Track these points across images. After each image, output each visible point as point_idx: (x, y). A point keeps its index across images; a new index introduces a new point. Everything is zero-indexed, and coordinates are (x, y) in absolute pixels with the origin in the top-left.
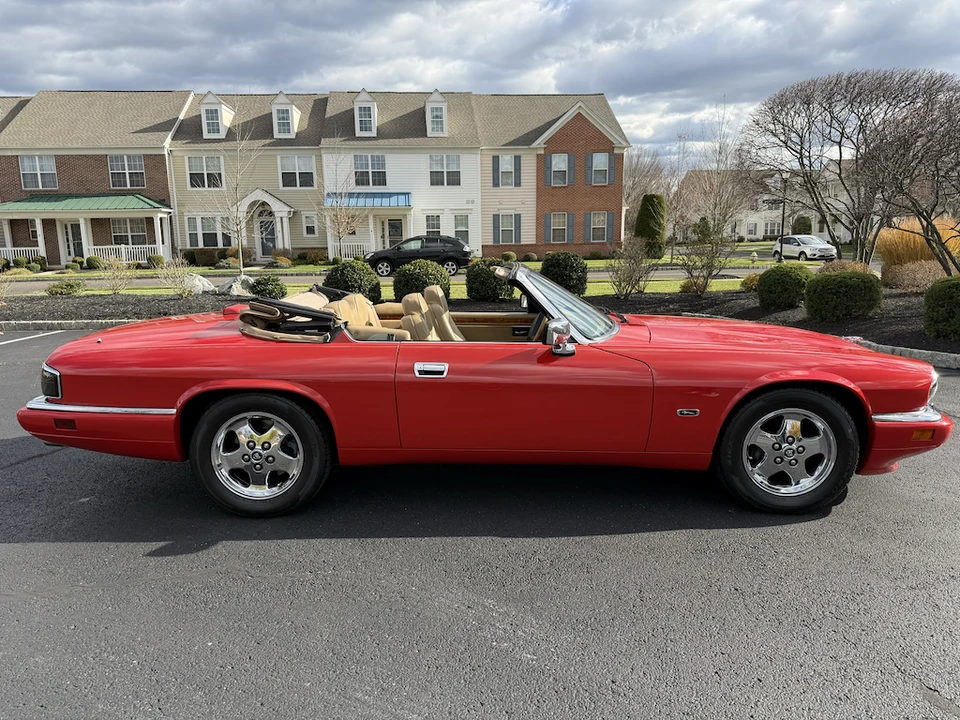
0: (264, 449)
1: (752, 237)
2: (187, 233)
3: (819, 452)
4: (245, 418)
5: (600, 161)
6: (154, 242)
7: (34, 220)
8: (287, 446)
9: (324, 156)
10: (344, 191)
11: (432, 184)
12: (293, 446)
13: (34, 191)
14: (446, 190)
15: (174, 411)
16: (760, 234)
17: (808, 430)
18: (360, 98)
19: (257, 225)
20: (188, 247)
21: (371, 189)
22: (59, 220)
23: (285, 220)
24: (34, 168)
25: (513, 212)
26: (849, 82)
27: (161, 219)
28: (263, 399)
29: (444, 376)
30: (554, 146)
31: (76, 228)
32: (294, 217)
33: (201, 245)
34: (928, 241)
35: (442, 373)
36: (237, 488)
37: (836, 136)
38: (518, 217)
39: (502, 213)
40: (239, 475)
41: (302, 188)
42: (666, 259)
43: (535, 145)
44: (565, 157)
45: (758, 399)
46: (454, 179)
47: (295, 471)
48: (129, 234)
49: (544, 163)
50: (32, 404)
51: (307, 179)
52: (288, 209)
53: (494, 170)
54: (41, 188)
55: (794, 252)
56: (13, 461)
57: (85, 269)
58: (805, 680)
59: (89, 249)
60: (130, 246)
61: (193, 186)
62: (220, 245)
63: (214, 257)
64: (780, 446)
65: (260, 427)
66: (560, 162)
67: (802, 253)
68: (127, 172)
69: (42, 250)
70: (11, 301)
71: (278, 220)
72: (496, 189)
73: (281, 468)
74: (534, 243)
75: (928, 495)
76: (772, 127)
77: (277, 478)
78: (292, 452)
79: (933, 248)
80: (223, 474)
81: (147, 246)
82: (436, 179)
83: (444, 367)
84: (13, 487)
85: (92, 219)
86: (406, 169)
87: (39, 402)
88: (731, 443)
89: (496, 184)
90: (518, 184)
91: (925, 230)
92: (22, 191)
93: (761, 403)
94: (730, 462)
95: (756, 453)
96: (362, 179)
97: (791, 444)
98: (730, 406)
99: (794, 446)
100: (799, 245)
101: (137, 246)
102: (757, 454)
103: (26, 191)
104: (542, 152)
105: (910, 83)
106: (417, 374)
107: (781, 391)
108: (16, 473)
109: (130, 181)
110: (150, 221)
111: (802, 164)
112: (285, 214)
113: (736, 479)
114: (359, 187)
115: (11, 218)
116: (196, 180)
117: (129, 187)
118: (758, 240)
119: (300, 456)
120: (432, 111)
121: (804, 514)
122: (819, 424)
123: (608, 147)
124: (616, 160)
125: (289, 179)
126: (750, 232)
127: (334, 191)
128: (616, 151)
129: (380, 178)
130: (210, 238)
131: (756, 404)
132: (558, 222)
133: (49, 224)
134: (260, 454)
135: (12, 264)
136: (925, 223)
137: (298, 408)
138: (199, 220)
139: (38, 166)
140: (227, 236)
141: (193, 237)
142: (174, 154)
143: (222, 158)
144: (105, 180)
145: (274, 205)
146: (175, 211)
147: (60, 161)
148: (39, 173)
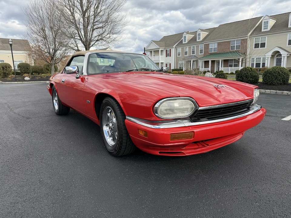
2: (251, 63)
6: (239, 66)
7: (209, 61)
13: (211, 53)
19: (275, 59)
22: (216, 60)
23: (285, 57)
24: (212, 46)
27: (242, 59)
31: (219, 62)
33: (255, 67)
48: (233, 64)
52: (287, 53)
54: (213, 52)
61: (255, 48)
62: (261, 67)
68: (235, 45)
69: (210, 69)
81: (236, 67)
103: (209, 53)
109: (236, 48)
110: (239, 60)
112: (286, 55)
116: (257, 46)
117: (235, 50)
130: (258, 65)
133: (213, 62)
138: (255, 59)
139: (213, 46)
140: (264, 64)
141: (253, 64)
142: (251, 38)
143: (267, 37)
144: (229, 48)
145: (282, 52)
146: (248, 57)
147: (219, 44)
148: (213, 48)
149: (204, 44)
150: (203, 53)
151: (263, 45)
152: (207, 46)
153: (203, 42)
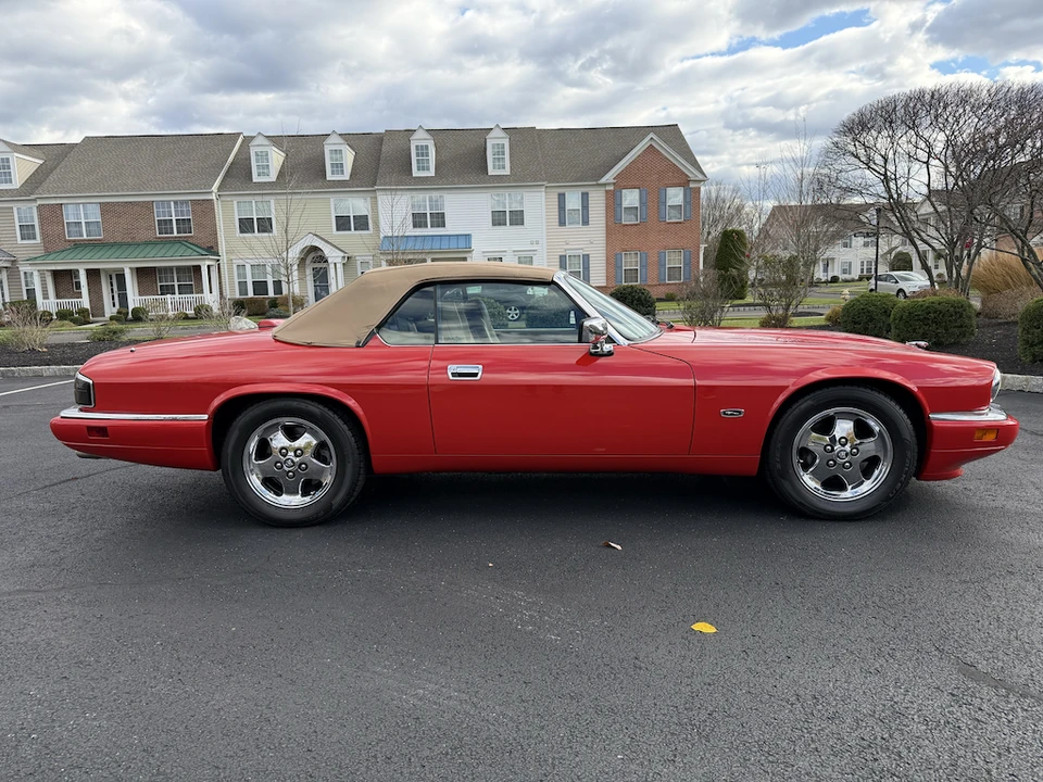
0: (296, 456)
1: (847, 276)
2: (236, 281)
3: (874, 453)
4: (278, 424)
5: (675, 196)
6: (202, 292)
7: (78, 271)
8: (320, 452)
9: (379, 198)
10: (401, 234)
11: (494, 224)
12: (326, 454)
13: (78, 241)
14: (508, 231)
15: (206, 417)
16: (855, 274)
17: (862, 430)
18: (415, 136)
19: (309, 271)
20: (237, 296)
21: (430, 231)
22: (104, 269)
23: (339, 266)
24: (78, 216)
25: (581, 253)
26: (932, 97)
27: (209, 267)
28: (295, 404)
29: (478, 378)
30: (624, 182)
31: (121, 278)
32: (349, 261)
33: (251, 294)
34: (1024, 261)
35: (476, 375)
36: (270, 496)
37: (923, 156)
38: (586, 258)
39: (568, 253)
40: (272, 484)
41: (357, 232)
42: (749, 299)
43: (603, 181)
44: (636, 192)
45: (806, 398)
46: (517, 218)
47: (328, 480)
48: (176, 284)
49: (613, 201)
50: (65, 413)
51: (362, 223)
52: (342, 254)
53: (559, 208)
54: (85, 237)
55: (892, 290)
56: (47, 483)
57: (131, 321)
58: (836, 657)
59: (134, 300)
60: (177, 296)
61: (242, 231)
62: (271, 294)
63: (264, 305)
64: (833, 448)
65: (292, 434)
66: (631, 198)
67: (901, 290)
68: (174, 218)
69: (85, 302)
70: (52, 347)
71: (332, 266)
72: (562, 229)
73: (315, 477)
74: (605, 285)
75: (998, 504)
76: (852, 148)
77: (310, 487)
78: (325, 461)
79: (1029, 270)
80: (255, 481)
81: (195, 295)
82: (498, 219)
83: (478, 369)
84: (47, 505)
85: (137, 269)
86: (466, 211)
87: (73, 412)
88: (779, 445)
89: (562, 223)
90: (586, 222)
91: (1021, 251)
92: (66, 241)
93: (809, 402)
94: (779, 466)
95: (807, 457)
96: (419, 221)
97: (843, 445)
98: (775, 406)
99: (848, 448)
100: (897, 282)
101: (183, 296)
102: (809, 458)
103: (69, 241)
104: (612, 188)
105: (1000, 96)
106: (451, 378)
107: (831, 389)
108: (50, 494)
109: (177, 228)
110: (197, 269)
111: (888, 189)
112: (339, 260)
113: (786, 484)
114: (416, 230)
115: (54, 268)
116: (246, 225)
117: (175, 234)
118: (853, 280)
119: (333, 464)
120: (493, 148)
121: (860, 520)
122: (872, 423)
123: (684, 182)
124: (692, 195)
125: (343, 223)
126: (844, 272)
127: (390, 234)
128: (691, 186)
129: (439, 220)
130: (260, 287)
131: (805, 403)
132: (630, 262)
133: (93, 275)
134: (292, 461)
135: (55, 317)
136: (1020, 243)
137: (331, 413)
138: (248, 268)
139: (83, 214)
140: (278, 284)
141: (243, 285)
142: (222, 199)
143: (272, 202)
144: (151, 228)
145: (328, 251)
146: (224, 258)
147: (106, 209)
148: (83, 221)
149: (39, 202)
150: (39, 239)
151: (265, 225)
152: (51, 215)
153: (32, 197)
